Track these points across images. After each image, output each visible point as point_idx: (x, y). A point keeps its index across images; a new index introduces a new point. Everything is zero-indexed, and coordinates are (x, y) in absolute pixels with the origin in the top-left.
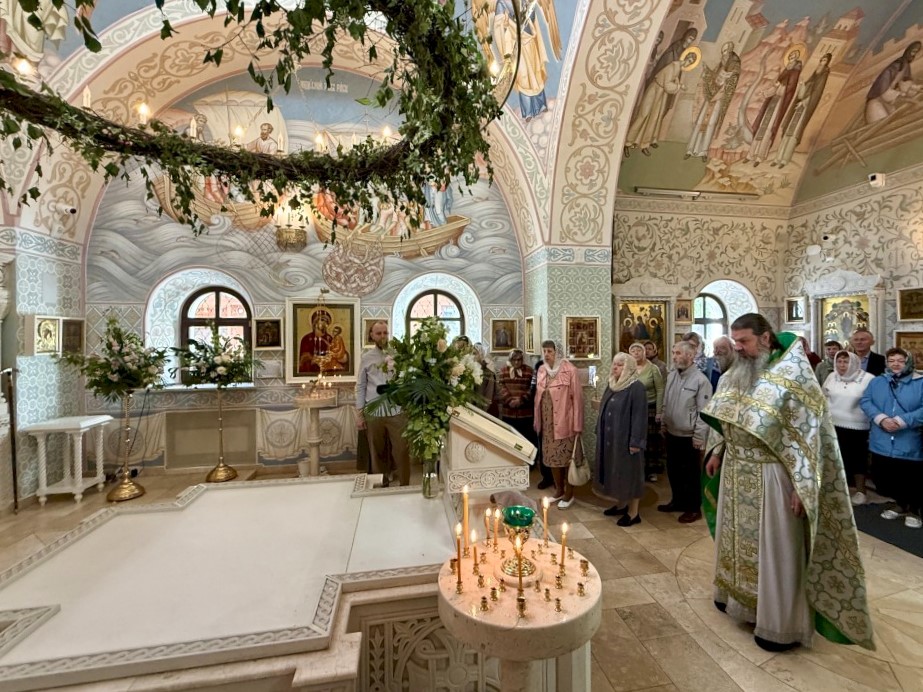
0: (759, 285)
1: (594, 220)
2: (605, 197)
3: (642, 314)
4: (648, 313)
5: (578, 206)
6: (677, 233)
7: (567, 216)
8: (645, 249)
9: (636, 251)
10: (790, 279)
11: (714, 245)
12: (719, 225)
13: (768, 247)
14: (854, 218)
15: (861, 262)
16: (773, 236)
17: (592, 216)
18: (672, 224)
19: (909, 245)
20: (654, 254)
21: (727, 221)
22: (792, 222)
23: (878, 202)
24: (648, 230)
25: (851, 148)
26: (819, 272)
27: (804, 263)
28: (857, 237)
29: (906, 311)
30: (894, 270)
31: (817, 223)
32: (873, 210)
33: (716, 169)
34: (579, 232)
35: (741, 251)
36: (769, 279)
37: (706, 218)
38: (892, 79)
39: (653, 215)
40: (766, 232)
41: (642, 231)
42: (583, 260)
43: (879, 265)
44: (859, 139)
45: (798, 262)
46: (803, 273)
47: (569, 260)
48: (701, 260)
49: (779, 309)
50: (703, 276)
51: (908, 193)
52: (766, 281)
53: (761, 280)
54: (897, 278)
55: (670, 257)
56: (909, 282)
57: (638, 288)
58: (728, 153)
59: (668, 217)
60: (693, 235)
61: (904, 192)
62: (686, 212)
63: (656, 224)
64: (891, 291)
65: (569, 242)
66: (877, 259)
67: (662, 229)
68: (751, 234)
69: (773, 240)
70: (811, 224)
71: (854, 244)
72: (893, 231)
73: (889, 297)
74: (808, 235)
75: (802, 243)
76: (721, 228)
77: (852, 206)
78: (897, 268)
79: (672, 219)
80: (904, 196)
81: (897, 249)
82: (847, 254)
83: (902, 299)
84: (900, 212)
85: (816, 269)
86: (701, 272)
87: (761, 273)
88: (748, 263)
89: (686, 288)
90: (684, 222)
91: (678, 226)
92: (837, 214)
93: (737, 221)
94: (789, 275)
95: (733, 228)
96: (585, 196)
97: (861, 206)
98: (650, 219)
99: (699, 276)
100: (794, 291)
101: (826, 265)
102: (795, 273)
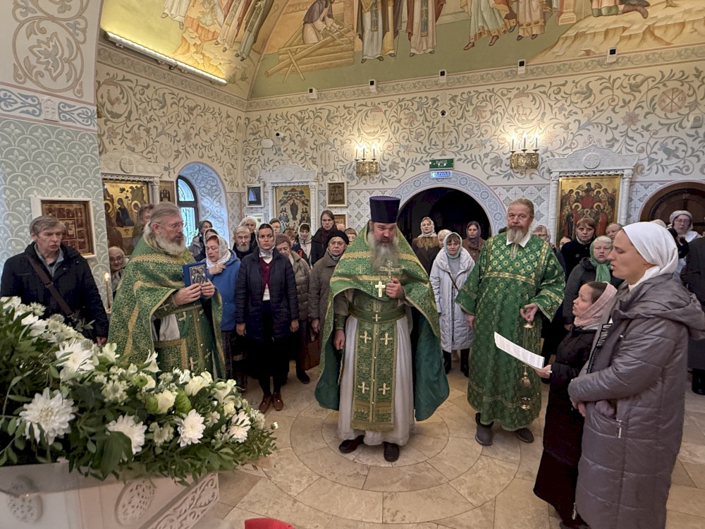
0: (225, 170)
1: (69, 61)
2: (84, 31)
3: (123, 196)
4: (129, 195)
5: (43, 31)
6: (155, 104)
7: (24, 43)
8: (119, 116)
9: (109, 116)
10: (249, 167)
11: (189, 124)
12: (193, 105)
13: (230, 134)
14: (297, 121)
15: (302, 158)
16: (234, 124)
17: (66, 55)
18: (149, 92)
19: (333, 149)
20: (130, 125)
21: (200, 101)
22: (249, 115)
23: (313, 112)
24: (122, 92)
25: (294, 61)
26: (272, 163)
27: (260, 154)
28: (299, 138)
29: (332, 199)
30: (324, 167)
31: (269, 120)
32: (309, 117)
33: (192, 42)
34: (46, 73)
35: (211, 134)
36: (233, 166)
37: (182, 94)
38: (321, 12)
39: (128, 76)
40: (230, 120)
41: (115, 92)
42: (56, 118)
43: (314, 163)
44: (299, 55)
45: (255, 152)
46: (259, 162)
47: (33, 113)
48: (178, 139)
49: (240, 193)
50: (180, 156)
51: (333, 109)
52: (231, 167)
53: (227, 166)
54: (326, 174)
55: (148, 131)
56: (333, 178)
57: (118, 163)
58: (203, 28)
59: (144, 82)
60: (171, 110)
61: (329, 108)
62: (162, 81)
63: (131, 88)
64: (322, 183)
65: (29, 84)
66: (312, 157)
67: (138, 96)
68: (219, 120)
69: (234, 129)
70: (264, 119)
71: (298, 143)
72: (322, 136)
73: (321, 188)
74: (262, 129)
75: (257, 135)
76: (195, 107)
77: (295, 110)
78: (325, 166)
79: (149, 86)
80: (329, 110)
81: (325, 151)
82: (293, 150)
83: (330, 191)
84: (327, 123)
85: (269, 161)
86: (178, 151)
87: (226, 159)
88: (217, 148)
89: (166, 169)
90: (161, 92)
91: (155, 97)
92: (284, 115)
93: (208, 103)
94: (248, 164)
95: (205, 110)
96: (53, 19)
97: (301, 112)
98: (123, 80)
99: (177, 157)
100: (252, 178)
101: (277, 158)
102: (252, 162)
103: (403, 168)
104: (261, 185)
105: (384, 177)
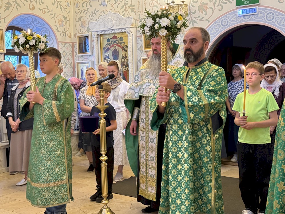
0: (57, 22)
10: (80, 19)
15: (123, 7)
26: (98, 14)
27: (88, 6)
30: (141, 14)
36: (65, 18)
43: (132, 10)
46: (88, 14)
49: (73, 43)
52: (63, 19)
53: (59, 18)
66: (131, 5)
73: (139, 34)
85: (96, 12)
87: (58, 11)
94: (79, 16)
100: (83, 29)
101: (102, 8)
102: (82, 14)
103: (211, 8)
104: (89, 34)
105: (194, 19)
